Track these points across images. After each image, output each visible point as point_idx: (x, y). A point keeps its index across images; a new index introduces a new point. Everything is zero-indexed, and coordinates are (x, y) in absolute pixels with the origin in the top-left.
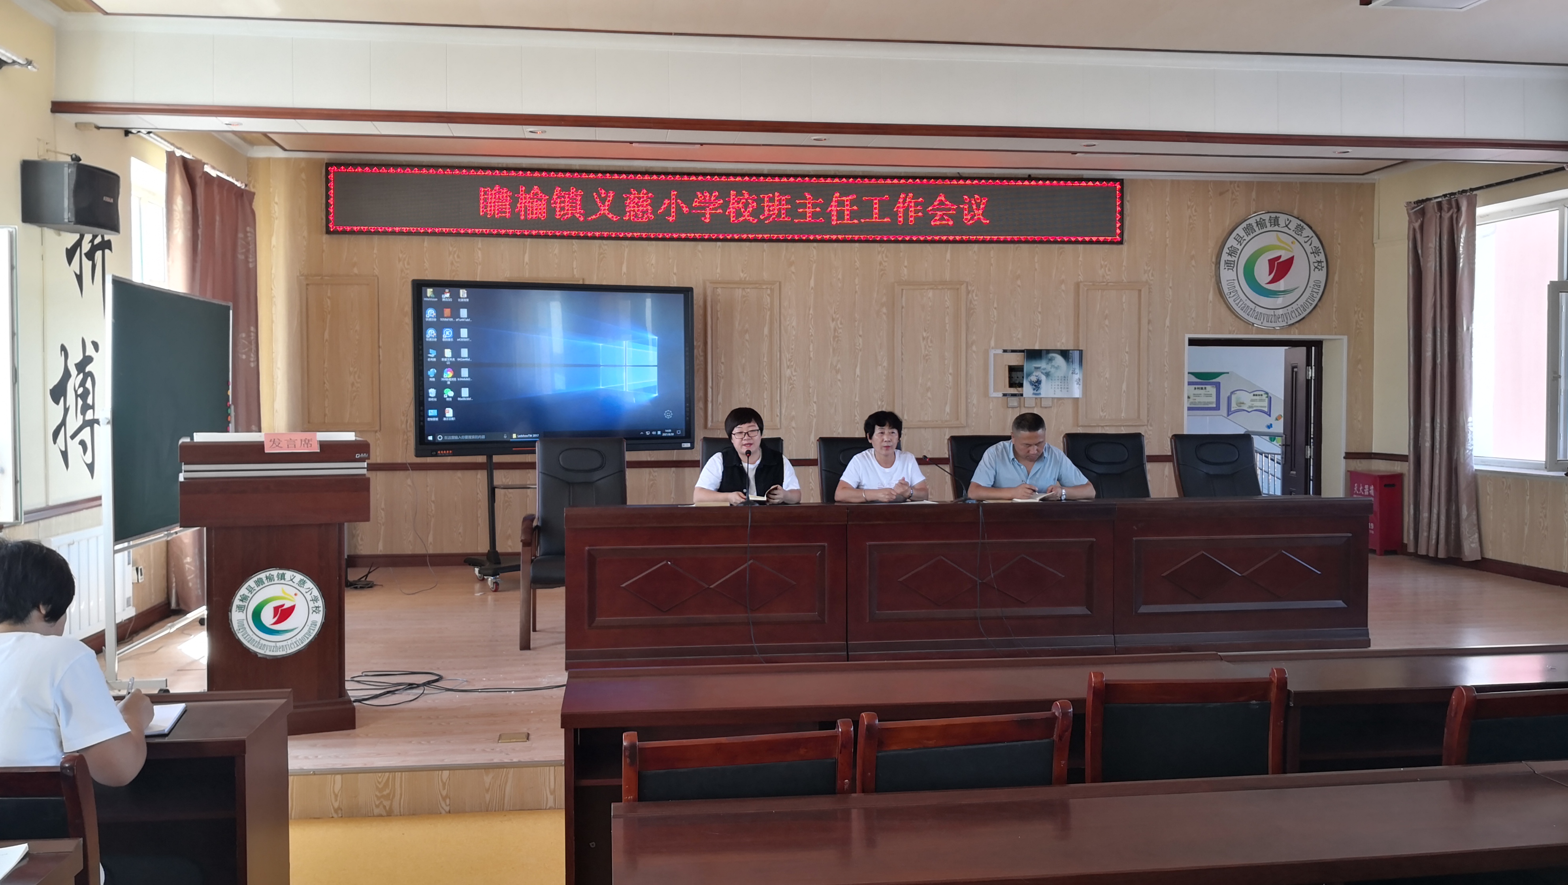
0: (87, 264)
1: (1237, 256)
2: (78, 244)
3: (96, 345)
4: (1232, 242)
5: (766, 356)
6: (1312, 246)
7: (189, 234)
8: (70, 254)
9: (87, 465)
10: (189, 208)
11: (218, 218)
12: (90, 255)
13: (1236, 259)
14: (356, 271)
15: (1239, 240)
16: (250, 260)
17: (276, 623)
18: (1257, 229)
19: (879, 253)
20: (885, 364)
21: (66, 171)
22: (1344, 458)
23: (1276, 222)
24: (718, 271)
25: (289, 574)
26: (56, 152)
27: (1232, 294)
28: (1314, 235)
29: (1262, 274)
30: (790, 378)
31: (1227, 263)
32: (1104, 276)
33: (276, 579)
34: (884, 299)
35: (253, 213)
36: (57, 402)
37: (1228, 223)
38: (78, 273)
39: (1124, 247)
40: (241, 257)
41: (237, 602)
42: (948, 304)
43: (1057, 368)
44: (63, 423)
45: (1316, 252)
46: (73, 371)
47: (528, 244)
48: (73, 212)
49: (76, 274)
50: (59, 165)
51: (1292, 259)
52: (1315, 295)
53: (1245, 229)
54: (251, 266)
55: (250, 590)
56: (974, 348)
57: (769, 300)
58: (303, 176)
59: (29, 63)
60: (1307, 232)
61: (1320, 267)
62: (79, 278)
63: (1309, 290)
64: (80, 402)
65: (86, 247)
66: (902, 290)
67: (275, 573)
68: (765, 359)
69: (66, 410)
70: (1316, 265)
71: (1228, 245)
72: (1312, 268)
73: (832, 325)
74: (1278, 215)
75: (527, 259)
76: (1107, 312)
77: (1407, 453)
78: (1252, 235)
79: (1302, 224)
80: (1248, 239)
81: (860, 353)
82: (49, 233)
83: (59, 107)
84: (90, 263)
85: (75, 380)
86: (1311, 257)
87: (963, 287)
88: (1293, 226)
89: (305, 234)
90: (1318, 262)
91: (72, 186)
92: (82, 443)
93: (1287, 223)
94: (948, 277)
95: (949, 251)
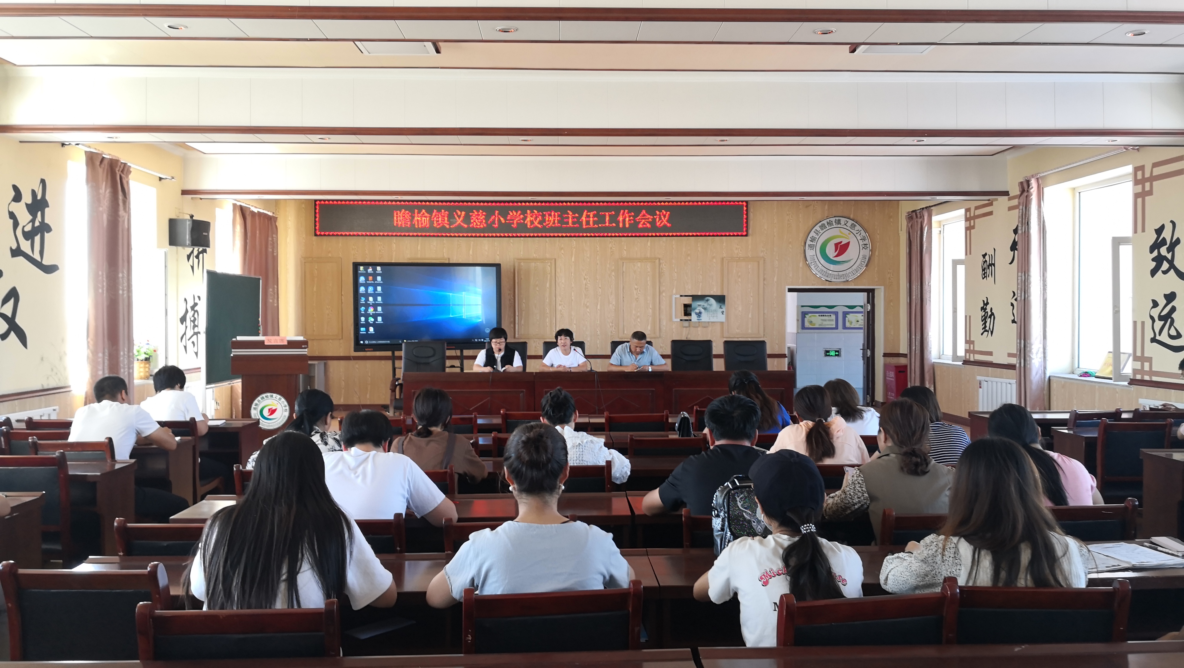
0: (196, 260)
1: (816, 242)
2: (192, 252)
3: (199, 297)
4: (812, 234)
5: (548, 298)
6: (861, 235)
7: (243, 243)
8: (189, 257)
9: (195, 353)
10: (243, 230)
11: (258, 232)
12: (197, 257)
13: (815, 244)
14: (330, 255)
15: (817, 232)
16: (275, 251)
17: (270, 415)
18: (827, 226)
19: (610, 242)
20: (614, 303)
21: (188, 223)
22: (883, 356)
23: (839, 222)
24: (522, 253)
25: (275, 395)
26: (183, 213)
27: (813, 263)
28: (862, 229)
29: (831, 251)
30: (561, 311)
31: (810, 246)
32: (737, 254)
33: (269, 397)
34: (613, 268)
35: (276, 227)
36: (182, 324)
37: (811, 223)
38: (192, 265)
39: (749, 238)
40: (270, 250)
41: (253, 406)
42: (649, 270)
43: (711, 305)
44: (185, 334)
45: (863, 239)
46: (189, 309)
47: (420, 240)
48: (190, 241)
49: (191, 266)
50: (184, 221)
51: (849, 243)
52: (863, 263)
53: (820, 227)
54: (275, 254)
55: (259, 401)
56: (664, 294)
57: (549, 269)
58: (303, 206)
59: (173, 178)
60: (858, 227)
61: (866, 248)
62: (192, 267)
63: (859, 261)
64: (192, 324)
65: (196, 253)
66: (623, 263)
67: (269, 394)
68: (547, 301)
69: (186, 327)
70: (863, 246)
71: (810, 235)
72: (861, 248)
73: (584, 282)
74: (840, 218)
75: (419, 248)
76: (739, 274)
77: (906, 353)
78: (825, 230)
79: (855, 223)
80: (822, 232)
81: (600, 297)
82: (180, 248)
83: (184, 192)
84: (197, 260)
85: (190, 313)
86: (861, 241)
87: (657, 261)
88: (849, 224)
89: (304, 236)
91: (190, 230)
92: (193, 343)
93: (846, 222)
94: (648, 255)
95: (649, 241)
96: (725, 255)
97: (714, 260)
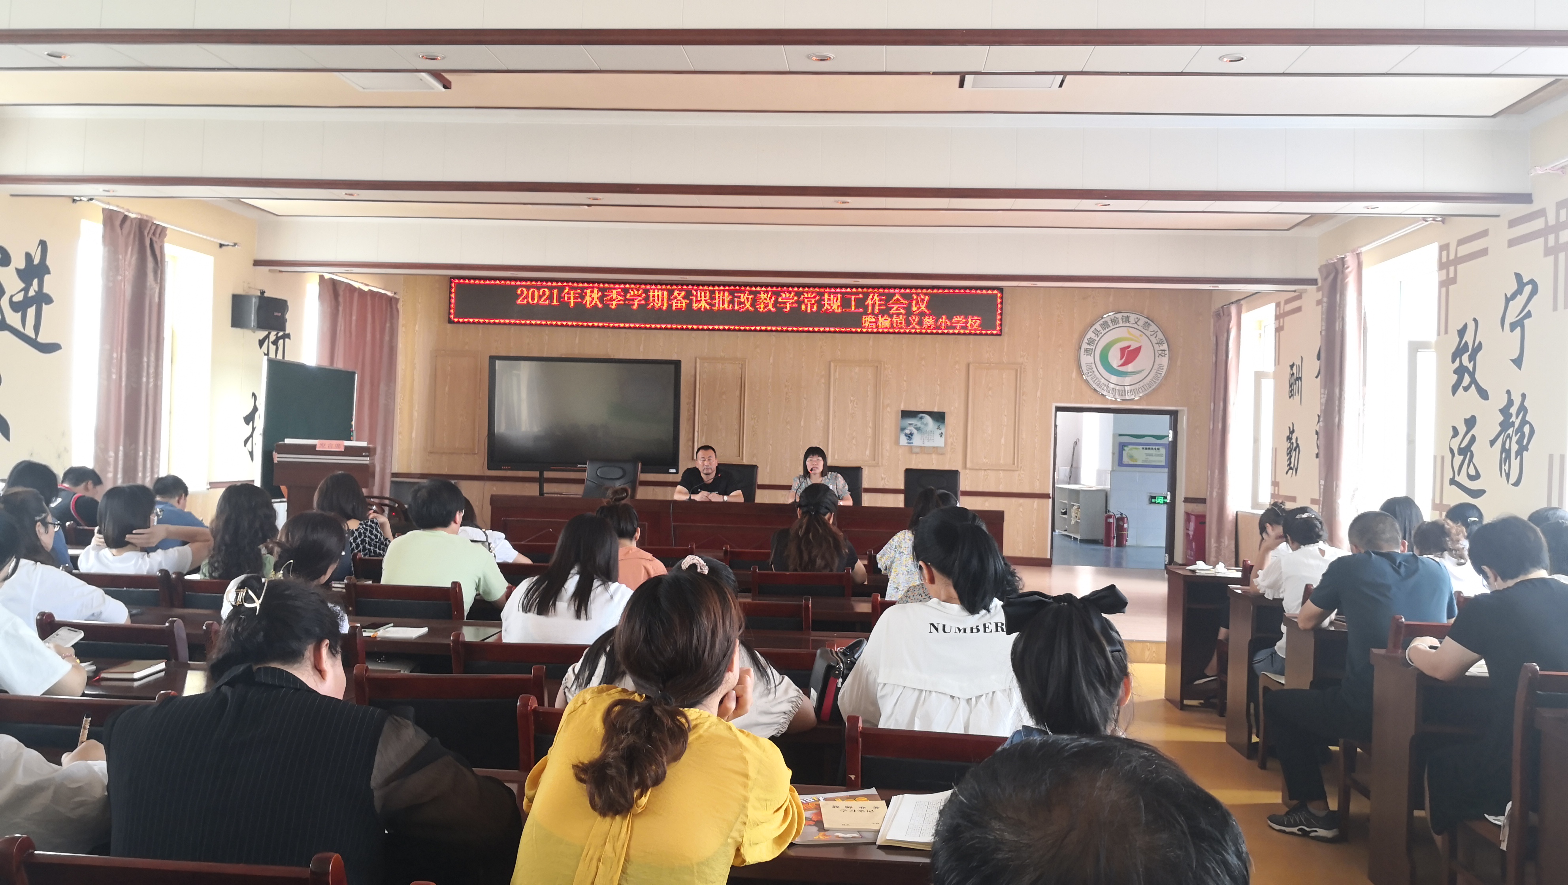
1: (1095, 345)
2: (268, 336)
6: (1157, 338)
8: (261, 343)
12: (275, 343)
13: (1094, 348)
14: (467, 348)
15: (1096, 332)
18: (1111, 325)
19: (820, 340)
22: (1184, 501)
23: (1127, 319)
26: (253, 288)
27: (1090, 374)
28: (1159, 330)
29: (1115, 360)
31: (1087, 350)
32: (988, 359)
34: (823, 373)
35: (397, 311)
36: (248, 424)
37: (1089, 320)
39: (1003, 338)
40: (387, 339)
44: (251, 436)
45: (1160, 343)
48: (256, 322)
50: (253, 296)
51: (1140, 347)
52: (1159, 375)
53: (1101, 325)
58: (434, 283)
59: (236, 245)
60: (1153, 327)
61: (1163, 355)
63: (1153, 372)
65: (272, 337)
66: (836, 366)
69: (254, 429)
70: (1160, 352)
71: (1088, 336)
72: (1157, 355)
74: (1128, 314)
75: (577, 341)
76: (990, 385)
78: (1107, 330)
79: (1149, 322)
80: (1103, 332)
81: (804, 411)
82: (249, 331)
83: (257, 263)
84: (275, 347)
85: (260, 412)
86: (1156, 346)
87: (881, 365)
88: (1141, 323)
89: (434, 322)
90: (1162, 350)
91: (256, 308)
93: (1136, 320)
95: (871, 339)
96: (971, 360)
97: (957, 367)
